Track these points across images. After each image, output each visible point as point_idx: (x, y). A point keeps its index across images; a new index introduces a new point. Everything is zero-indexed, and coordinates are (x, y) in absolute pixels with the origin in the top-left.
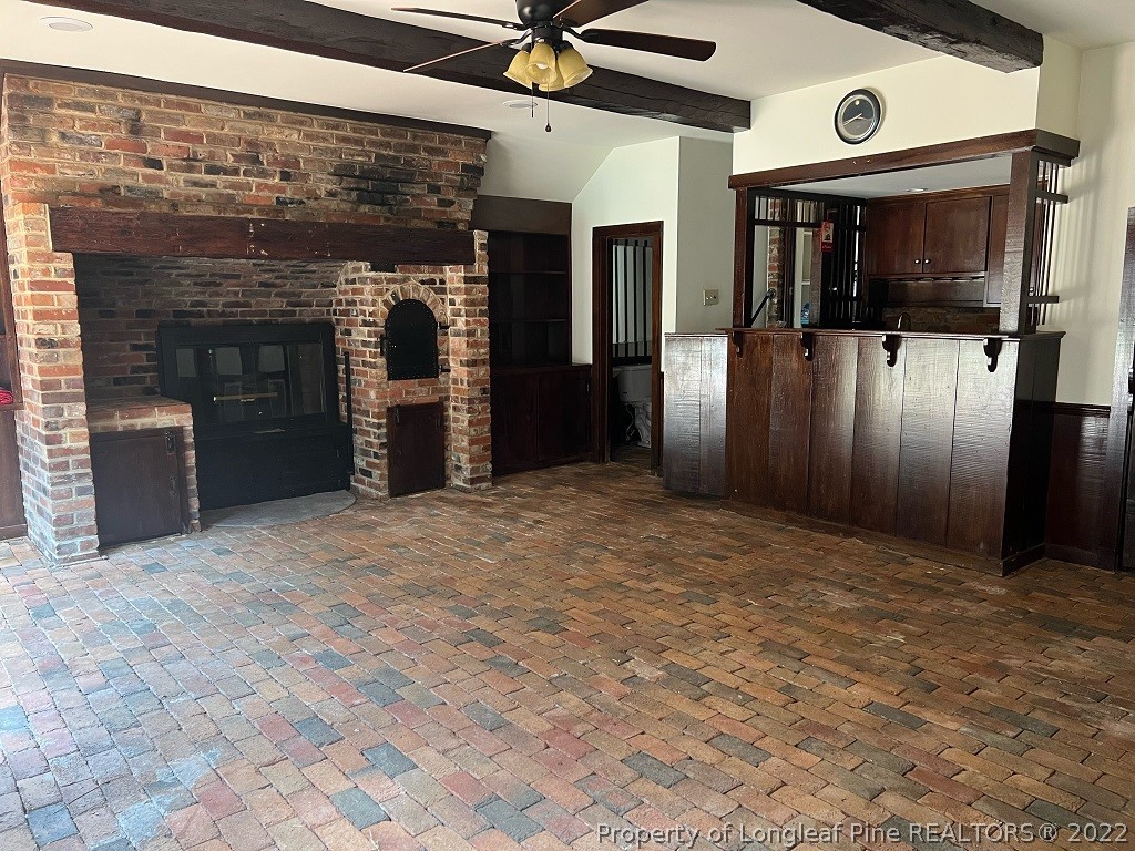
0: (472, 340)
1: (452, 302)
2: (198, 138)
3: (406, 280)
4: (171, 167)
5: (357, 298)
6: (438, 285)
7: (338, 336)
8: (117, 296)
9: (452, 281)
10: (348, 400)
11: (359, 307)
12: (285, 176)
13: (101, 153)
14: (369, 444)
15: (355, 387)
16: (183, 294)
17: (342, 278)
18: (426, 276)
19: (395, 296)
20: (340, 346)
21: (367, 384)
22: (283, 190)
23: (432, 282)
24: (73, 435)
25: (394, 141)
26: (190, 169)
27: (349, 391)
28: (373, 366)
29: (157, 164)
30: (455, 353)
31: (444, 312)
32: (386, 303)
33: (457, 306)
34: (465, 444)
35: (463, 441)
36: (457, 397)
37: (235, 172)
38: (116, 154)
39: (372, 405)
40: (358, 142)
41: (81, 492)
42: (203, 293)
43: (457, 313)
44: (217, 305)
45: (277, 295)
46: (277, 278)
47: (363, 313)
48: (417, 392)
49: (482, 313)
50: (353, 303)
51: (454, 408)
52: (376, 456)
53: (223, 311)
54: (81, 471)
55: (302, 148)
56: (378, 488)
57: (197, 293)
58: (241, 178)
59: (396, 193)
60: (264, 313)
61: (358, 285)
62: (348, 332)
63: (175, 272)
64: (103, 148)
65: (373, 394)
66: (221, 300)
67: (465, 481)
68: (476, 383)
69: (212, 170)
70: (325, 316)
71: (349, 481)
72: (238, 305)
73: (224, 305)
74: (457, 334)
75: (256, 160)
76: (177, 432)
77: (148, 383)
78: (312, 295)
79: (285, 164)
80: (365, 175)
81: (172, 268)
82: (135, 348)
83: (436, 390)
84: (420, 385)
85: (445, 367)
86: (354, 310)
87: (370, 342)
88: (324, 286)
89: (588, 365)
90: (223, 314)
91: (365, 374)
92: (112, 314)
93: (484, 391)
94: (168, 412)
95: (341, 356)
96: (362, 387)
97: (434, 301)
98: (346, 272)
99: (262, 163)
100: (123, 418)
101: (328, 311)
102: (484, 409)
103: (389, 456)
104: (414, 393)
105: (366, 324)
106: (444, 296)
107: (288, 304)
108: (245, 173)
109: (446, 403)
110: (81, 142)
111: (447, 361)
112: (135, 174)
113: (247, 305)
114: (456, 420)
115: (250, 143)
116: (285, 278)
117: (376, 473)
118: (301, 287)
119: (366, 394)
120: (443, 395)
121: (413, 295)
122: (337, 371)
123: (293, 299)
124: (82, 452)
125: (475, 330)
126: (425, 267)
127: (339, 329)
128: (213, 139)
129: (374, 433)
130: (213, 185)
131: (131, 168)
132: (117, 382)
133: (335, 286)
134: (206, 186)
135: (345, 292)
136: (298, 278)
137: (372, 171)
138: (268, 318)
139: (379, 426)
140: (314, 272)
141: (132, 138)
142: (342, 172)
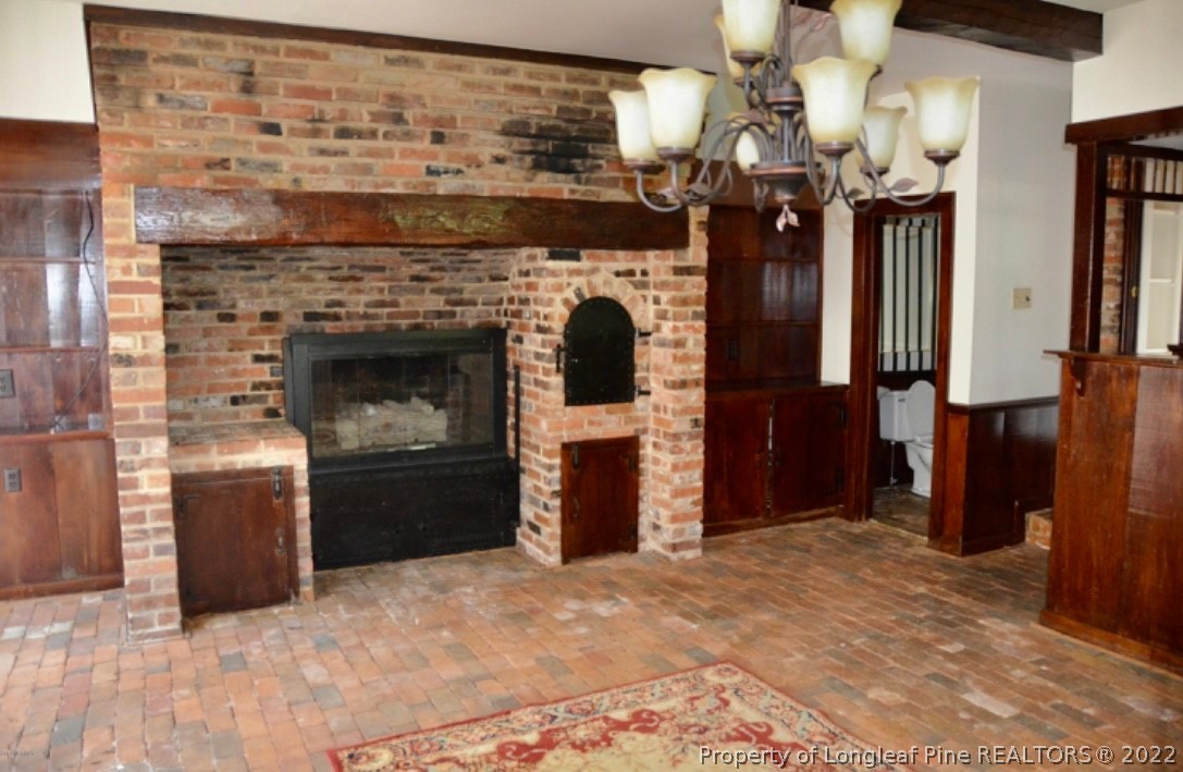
0: (680, 352)
1: (657, 301)
2: (325, 95)
3: (594, 271)
4: (293, 132)
5: (531, 295)
6: (638, 277)
7: (509, 343)
8: (238, 296)
9: (657, 271)
10: (517, 428)
11: (533, 307)
12: (438, 138)
13: (206, 118)
14: (537, 489)
15: (524, 412)
16: (317, 291)
17: (515, 269)
18: (622, 266)
19: (579, 293)
20: (511, 358)
21: (539, 411)
22: (434, 156)
23: (631, 273)
24: (152, 478)
25: (582, 88)
26: (316, 133)
27: (517, 415)
28: (545, 386)
29: (273, 129)
30: (658, 369)
31: (642, 314)
32: (566, 302)
33: (663, 306)
34: (666, 496)
35: (664, 491)
36: (658, 431)
37: (373, 134)
38: (225, 120)
39: (545, 439)
40: (536, 91)
41: (161, 551)
42: (340, 290)
43: (662, 316)
44: (357, 305)
45: (434, 291)
46: (433, 269)
47: (537, 315)
48: (602, 422)
49: (696, 316)
50: (524, 301)
51: (655, 445)
52: (546, 507)
53: (365, 313)
54: (160, 524)
55: (460, 101)
56: (547, 550)
57: (333, 289)
58: (380, 143)
59: (584, 155)
60: (415, 314)
61: (532, 279)
62: (519, 340)
63: (305, 264)
64: (208, 113)
65: (544, 424)
66: (364, 298)
67: (665, 546)
68: (685, 411)
69: (343, 133)
70: (494, 318)
71: (514, 535)
72: (382, 304)
73: (368, 305)
74: (662, 344)
75: (399, 119)
76: (285, 473)
77: (271, 403)
78: (479, 291)
79: (438, 122)
80: (543, 134)
81: (300, 259)
82: (258, 359)
83: (631, 420)
84: (609, 412)
85: (644, 388)
86: (527, 311)
87: (544, 354)
88: (494, 279)
89: (845, 387)
90: (366, 316)
91: (536, 396)
92: (231, 318)
93: (696, 422)
94: (277, 447)
95: (510, 369)
96: (533, 413)
97: (633, 299)
98: (520, 261)
99: (406, 122)
100: (221, 453)
101: (498, 312)
102: (694, 449)
103: (563, 508)
104: (600, 424)
105: (540, 329)
106: (645, 292)
107: (448, 302)
108: (386, 135)
109: (643, 438)
110: (182, 105)
111: (646, 380)
112: (246, 143)
113: (394, 304)
114: (656, 462)
115: (393, 98)
116: (442, 269)
117: (545, 530)
118: (464, 280)
119: (536, 422)
120: (640, 426)
121: (603, 291)
122: (506, 389)
123: (454, 296)
124: (161, 499)
125: (686, 339)
126: (620, 254)
127: (511, 333)
128: (346, 95)
129: (545, 478)
130: (344, 153)
131: (243, 136)
132: (235, 401)
133: (506, 279)
134: (336, 153)
135: (517, 287)
136: (458, 270)
137: (554, 128)
138: (420, 320)
139: (550, 468)
140: (479, 261)
141: (244, 98)
142: (512, 130)
